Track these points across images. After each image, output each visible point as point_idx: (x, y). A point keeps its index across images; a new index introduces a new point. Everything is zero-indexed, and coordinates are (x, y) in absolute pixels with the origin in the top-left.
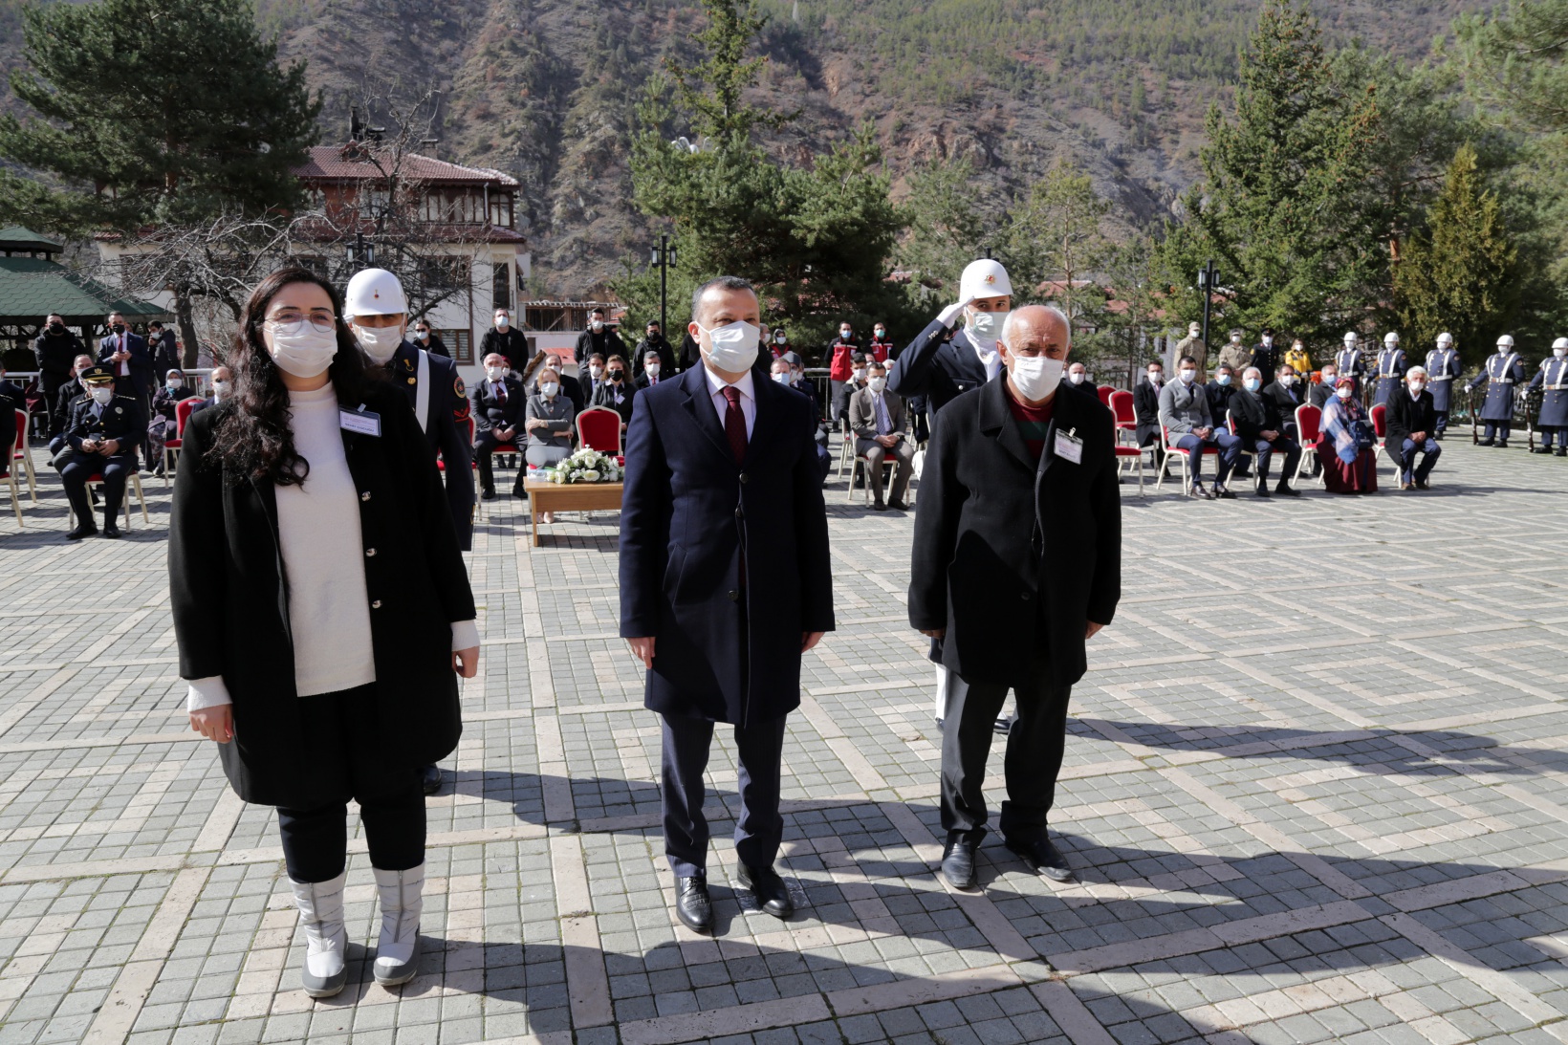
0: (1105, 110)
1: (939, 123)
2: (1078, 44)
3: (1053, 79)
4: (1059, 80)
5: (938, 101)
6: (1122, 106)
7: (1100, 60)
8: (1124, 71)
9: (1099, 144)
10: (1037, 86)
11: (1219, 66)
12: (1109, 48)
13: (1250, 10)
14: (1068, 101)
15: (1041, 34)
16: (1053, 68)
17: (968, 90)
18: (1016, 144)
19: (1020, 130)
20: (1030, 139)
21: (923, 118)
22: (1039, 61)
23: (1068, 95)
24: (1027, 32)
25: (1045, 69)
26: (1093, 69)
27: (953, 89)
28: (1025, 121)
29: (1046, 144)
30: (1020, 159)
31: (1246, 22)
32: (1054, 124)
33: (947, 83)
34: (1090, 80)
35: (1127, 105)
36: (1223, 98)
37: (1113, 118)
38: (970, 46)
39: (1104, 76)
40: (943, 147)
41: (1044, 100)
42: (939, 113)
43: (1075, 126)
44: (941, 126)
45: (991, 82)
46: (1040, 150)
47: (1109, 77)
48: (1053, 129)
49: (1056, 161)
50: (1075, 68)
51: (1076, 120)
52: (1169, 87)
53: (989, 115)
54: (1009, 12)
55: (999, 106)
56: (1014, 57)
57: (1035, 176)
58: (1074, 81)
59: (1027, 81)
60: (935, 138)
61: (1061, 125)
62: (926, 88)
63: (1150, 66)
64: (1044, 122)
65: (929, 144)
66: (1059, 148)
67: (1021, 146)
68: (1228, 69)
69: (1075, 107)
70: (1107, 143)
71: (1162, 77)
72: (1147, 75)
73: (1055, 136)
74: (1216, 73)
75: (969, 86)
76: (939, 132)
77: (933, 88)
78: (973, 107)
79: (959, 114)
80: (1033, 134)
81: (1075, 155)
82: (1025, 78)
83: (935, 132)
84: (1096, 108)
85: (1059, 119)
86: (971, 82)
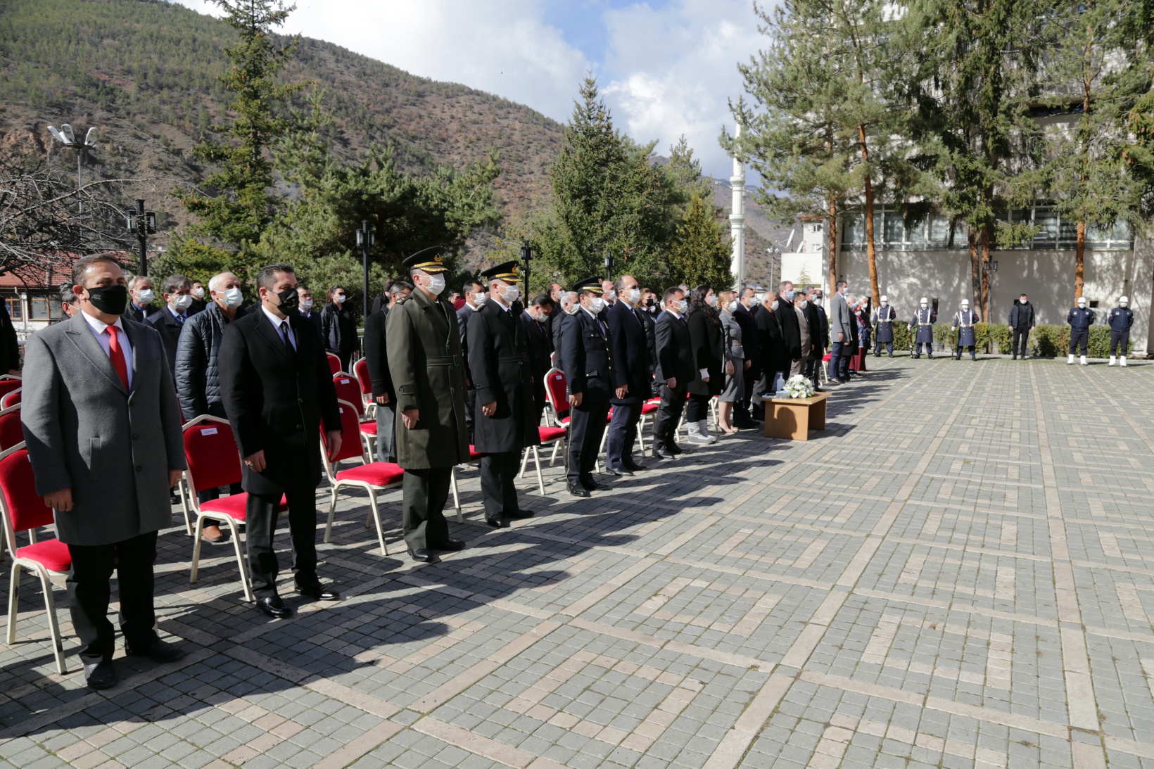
0: (179, 127)
1: (34, 122)
2: (150, 73)
3: (133, 98)
4: (138, 100)
5: (30, 103)
6: (192, 125)
7: (170, 88)
8: (191, 99)
9: (178, 153)
10: (119, 102)
12: (177, 79)
14: (148, 117)
15: (118, 59)
16: (131, 89)
17: (59, 96)
18: (108, 147)
19: (110, 136)
20: (121, 144)
21: (17, 116)
22: (118, 82)
23: (147, 112)
24: (105, 57)
25: (124, 89)
26: (165, 93)
27: (44, 95)
28: (115, 129)
29: (134, 149)
30: (113, 159)
32: (139, 133)
33: (37, 89)
34: (164, 102)
35: (196, 125)
37: (186, 133)
38: (52, 60)
39: (175, 101)
40: (41, 144)
41: (128, 114)
42: (34, 114)
43: (155, 137)
44: (36, 125)
45: (79, 93)
46: (132, 154)
47: (179, 102)
48: (140, 138)
49: (145, 163)
50: (150, 92)
51: (156, 132)
52: (227, 115)
54: (85, 37)
56: (95, 75)
57: (128, 174)
58: (151, 101)
59: (110, 97)
60: (31, 135)
61: (145, 136)
62: (16, 90)
63: (210, 97)
64: (131, 131)
65: (26, 139)
66: (147, 152)
67: (113, 149)
69: (154, 122)
70: (184, 152)
71: (221, 107)
72: (209, 104)
73: (143, 144)
75: (59, 94)
76: (35, 130)
77: (24, 91)
78: (65, 112)
79: (52, 117)
80: (122, 140)
81: (160, 160)
82: (107, 94)
83: (31, 130)
84: (172, 125)
85: (142, 130)
86: (60, 91)
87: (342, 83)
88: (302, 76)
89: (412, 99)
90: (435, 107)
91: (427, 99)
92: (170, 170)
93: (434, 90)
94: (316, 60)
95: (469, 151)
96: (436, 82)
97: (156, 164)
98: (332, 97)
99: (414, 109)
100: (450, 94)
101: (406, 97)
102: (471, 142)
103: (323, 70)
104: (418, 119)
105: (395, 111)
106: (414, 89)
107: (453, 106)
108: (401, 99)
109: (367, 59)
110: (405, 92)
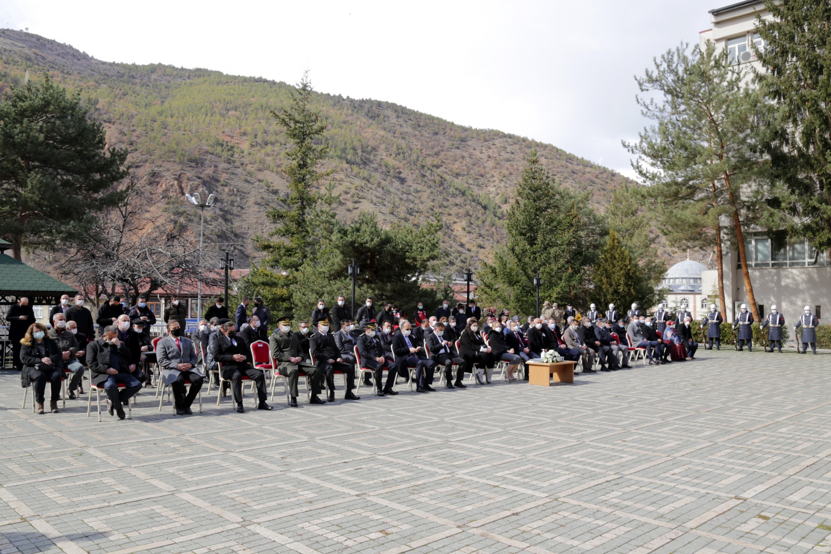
0: (277, 173)
1: (178, 173)
2: (259, 134)
3: (246, 153)
4: (250, 154)
5: (177, 160)
7: (272, 144)
9: (275, 192)
10: (236, 156)
11: (339, 153)
12: (278, 137)
13: (351, 124)
14: (256, 166)
15: (237, 125)
16: (245, 146)
17: (196, 155)
18: (226, 189)
19: (229, 181)
20: (235, 187)
21: (168, 170)
22: (237, 141)
23: (255, 162)
24: (229, 124)
25: (241, 146)
26: (269, 148)
27: (187, 154)
28: (232, 176)
29: (245, 190)
30: (229, 198)
31: (351, 130)
32: (249, 179)
33: (183, 150)
34: (268, 155)
36: (342, 170)
37: (282, 177)
38: (194, 128)
39: (275, 153)
40: (181, 188)
41: (242, 164)
42: (178, 167)
43: (260, 181)
44: (180, 175)
45: (210, 151)
46: (242, 194)
47: (279, 154)
48: (249, 182)
49: (252, 200)
50: (258, 147)
51: (261, 177)
53: (209, 171)
54: (217, 111)
55: (216, 166)
56: (221, 138)
57: (239, 209)
58: (258, 154)
59: (230, 152)
60: (176, 182)
61: (253, 180)
62: (169, 152)
64: (243, 177)
65: (172, 185)
66: (253, 193)
67: (230, 191)
68: (344, 155)
69: (260, 170)
70: (280, 191)
73: (251, 186)
74: (338, 156)
75: (196, 153)
76: (179, 179)
77: (174, 152)
78: (199, 165)
79: (190, 169)
80: (237, 184)
81: (262, 198)
82: (229, 150)
83: (176, 179)
84: (273, 171)
85: (251, 176)
86: (197, 150)
87: (401, 134)
88: (370, 130)
89: (456, 143)
90: (475, 149)
91: (469, 143)
92: (269, 205)
93: (474, 135)
94: (382, 117)
95: (503, 184)
96: (476, 130)
97: (259, 201)
98: (393, 145)
99: (458, 152)
100: (487, 138)
101: (452, 142)
102: (504, 177)
103: (386, 124)
104: (461, 160)
105: (442, 153)
106: (458, 136)
107: (490, 148)
108: (448, 144)
109: (421, 114)
110: (451, 138)
